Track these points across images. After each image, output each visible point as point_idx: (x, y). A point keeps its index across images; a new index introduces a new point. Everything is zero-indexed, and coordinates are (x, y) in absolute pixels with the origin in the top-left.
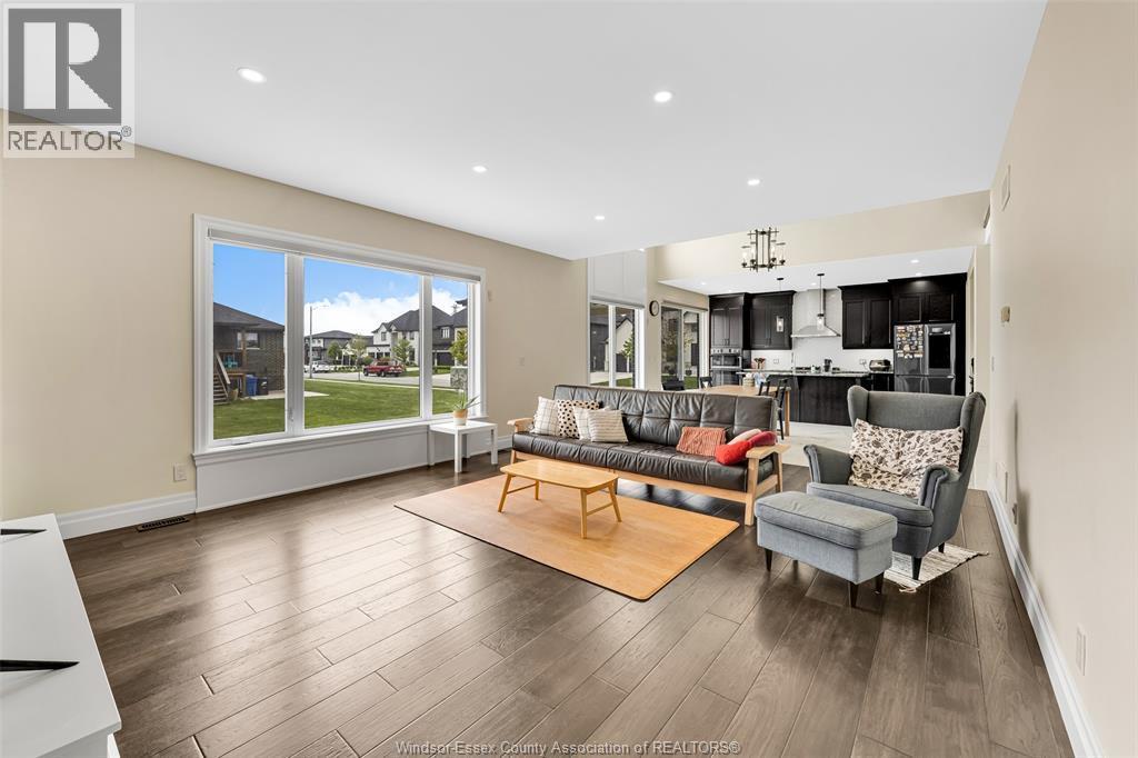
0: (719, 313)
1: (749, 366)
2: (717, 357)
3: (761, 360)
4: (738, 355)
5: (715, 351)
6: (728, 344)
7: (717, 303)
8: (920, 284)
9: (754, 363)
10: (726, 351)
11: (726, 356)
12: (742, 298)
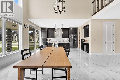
0: (43, 31)
1: (48, 41)
2: (42, 39)
3: (50, 40)
4: (46, 39)
5: (42, 38)
6: (44, 37)
7: (43, 29)
8: (72, 29)
9: (49, 40)
10: (44, 38)
11: (44, 39)
12: (47, 29)
